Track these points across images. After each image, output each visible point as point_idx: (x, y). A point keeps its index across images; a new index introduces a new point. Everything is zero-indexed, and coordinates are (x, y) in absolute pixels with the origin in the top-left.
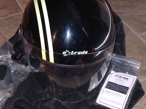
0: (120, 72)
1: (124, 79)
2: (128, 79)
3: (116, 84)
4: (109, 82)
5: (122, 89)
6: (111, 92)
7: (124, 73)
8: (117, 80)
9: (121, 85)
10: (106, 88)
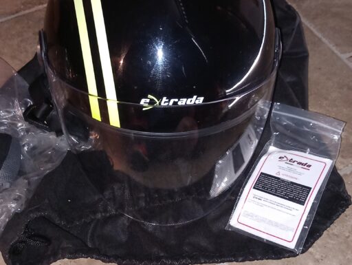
0: (289, 149)
1: (301, 166)
2: (309, 166)
3: (279, 178)
4: (262, 173)
5: (294, 193)
6: (266, 200)
7: (302, 151)
8: (283, 169)
9: (292, 183)
10: (254, 188)
